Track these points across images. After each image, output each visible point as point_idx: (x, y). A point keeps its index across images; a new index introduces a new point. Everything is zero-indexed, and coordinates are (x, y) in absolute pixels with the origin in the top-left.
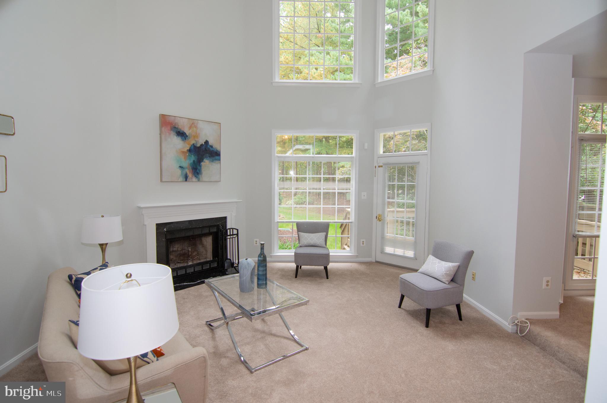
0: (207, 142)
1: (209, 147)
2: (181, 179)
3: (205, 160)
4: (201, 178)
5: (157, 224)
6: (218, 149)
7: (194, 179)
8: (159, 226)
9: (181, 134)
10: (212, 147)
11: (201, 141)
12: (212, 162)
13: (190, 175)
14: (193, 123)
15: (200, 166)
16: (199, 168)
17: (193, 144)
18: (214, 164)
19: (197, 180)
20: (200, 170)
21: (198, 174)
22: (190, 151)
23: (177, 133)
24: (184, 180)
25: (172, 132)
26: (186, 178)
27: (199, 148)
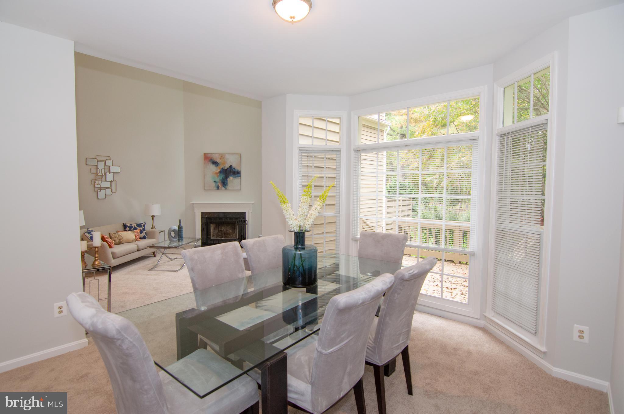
0: (231, 166)
1: (232, 169)
2: (215, 188)
3: (230, 177)
4: (227, 188)
5: (201, 213)
6: (239, 170)
7: (223, 188)
8: (203, 214)
9: (215, 163)
10: (234, 169)
11: (227, 166)
12: (235, 177)
13: (220, 186)
14: (222, 156)
15: (227, 181)
16: (226, 182)
17: (222, 168)
18: (235, 179)
19: (225, 189)
20: (227, 183)
21: (225, 185)
22: (220, 172)
23: (212, 163)
24: (217, 189)
25: (210, 162)
26: (218, 188)
27: (226, 170)
